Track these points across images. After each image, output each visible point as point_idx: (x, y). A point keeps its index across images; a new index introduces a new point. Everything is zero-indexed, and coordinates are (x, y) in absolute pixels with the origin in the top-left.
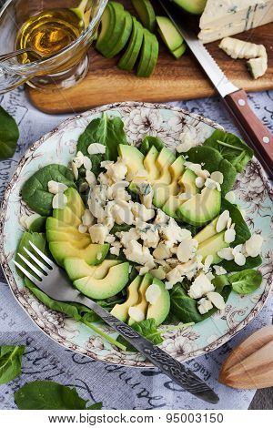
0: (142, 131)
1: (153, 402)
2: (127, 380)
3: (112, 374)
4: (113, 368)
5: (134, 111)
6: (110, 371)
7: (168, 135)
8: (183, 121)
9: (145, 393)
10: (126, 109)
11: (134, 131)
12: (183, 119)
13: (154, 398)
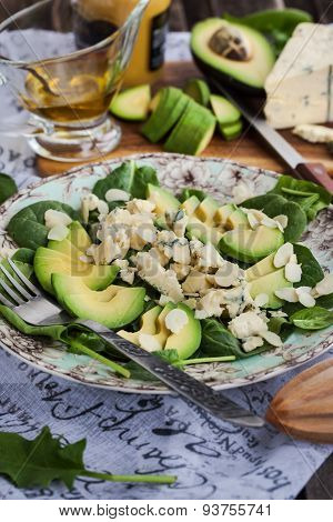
0: (182, 186)
1: (166, 462)
2: (129, 441)
3: (108, 433)
4: (110, 423)
5: (173, 163)
6: (106, 428)
7: (216, 190)
8: (237, 175)
9: (156, 453)
10: (162, 160)
11: (172, 185)
12: (238, 173)
13: (168, 458)
